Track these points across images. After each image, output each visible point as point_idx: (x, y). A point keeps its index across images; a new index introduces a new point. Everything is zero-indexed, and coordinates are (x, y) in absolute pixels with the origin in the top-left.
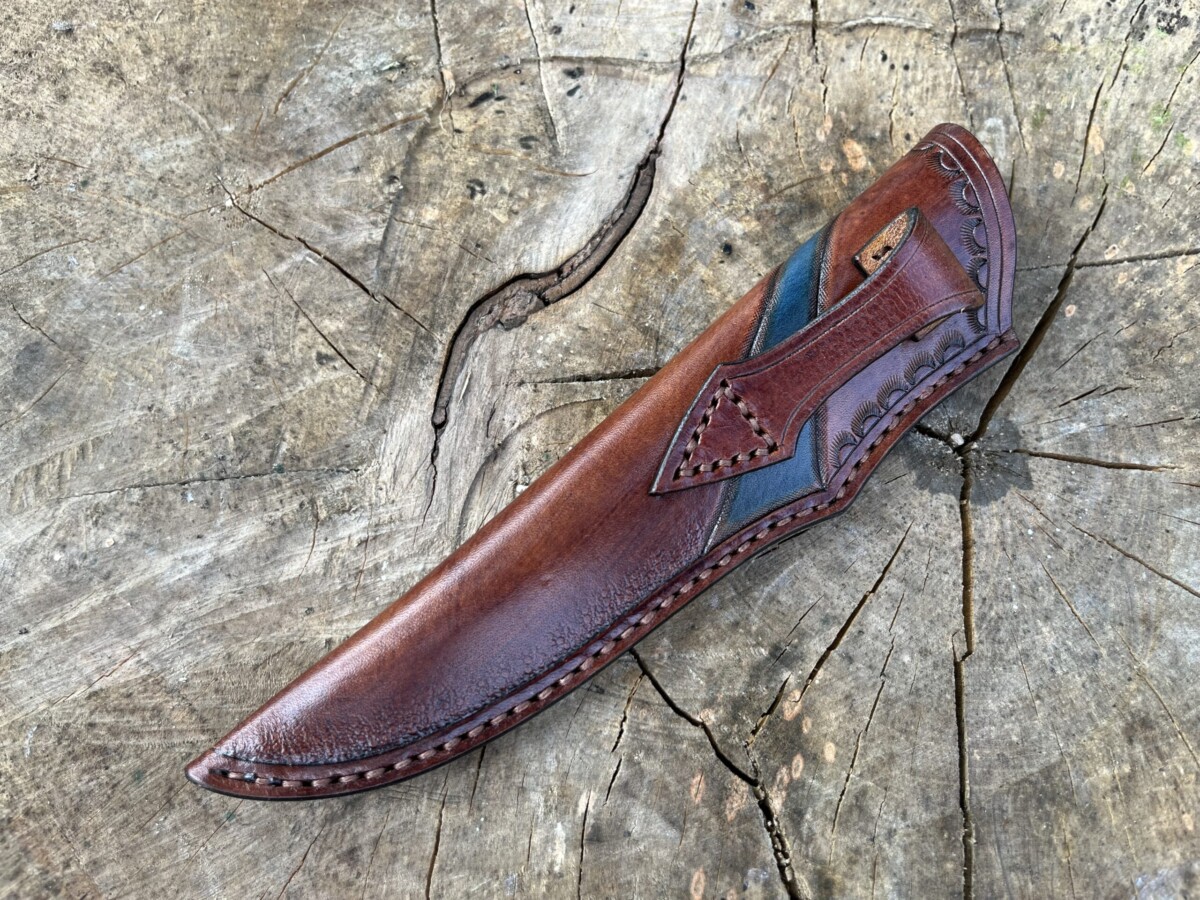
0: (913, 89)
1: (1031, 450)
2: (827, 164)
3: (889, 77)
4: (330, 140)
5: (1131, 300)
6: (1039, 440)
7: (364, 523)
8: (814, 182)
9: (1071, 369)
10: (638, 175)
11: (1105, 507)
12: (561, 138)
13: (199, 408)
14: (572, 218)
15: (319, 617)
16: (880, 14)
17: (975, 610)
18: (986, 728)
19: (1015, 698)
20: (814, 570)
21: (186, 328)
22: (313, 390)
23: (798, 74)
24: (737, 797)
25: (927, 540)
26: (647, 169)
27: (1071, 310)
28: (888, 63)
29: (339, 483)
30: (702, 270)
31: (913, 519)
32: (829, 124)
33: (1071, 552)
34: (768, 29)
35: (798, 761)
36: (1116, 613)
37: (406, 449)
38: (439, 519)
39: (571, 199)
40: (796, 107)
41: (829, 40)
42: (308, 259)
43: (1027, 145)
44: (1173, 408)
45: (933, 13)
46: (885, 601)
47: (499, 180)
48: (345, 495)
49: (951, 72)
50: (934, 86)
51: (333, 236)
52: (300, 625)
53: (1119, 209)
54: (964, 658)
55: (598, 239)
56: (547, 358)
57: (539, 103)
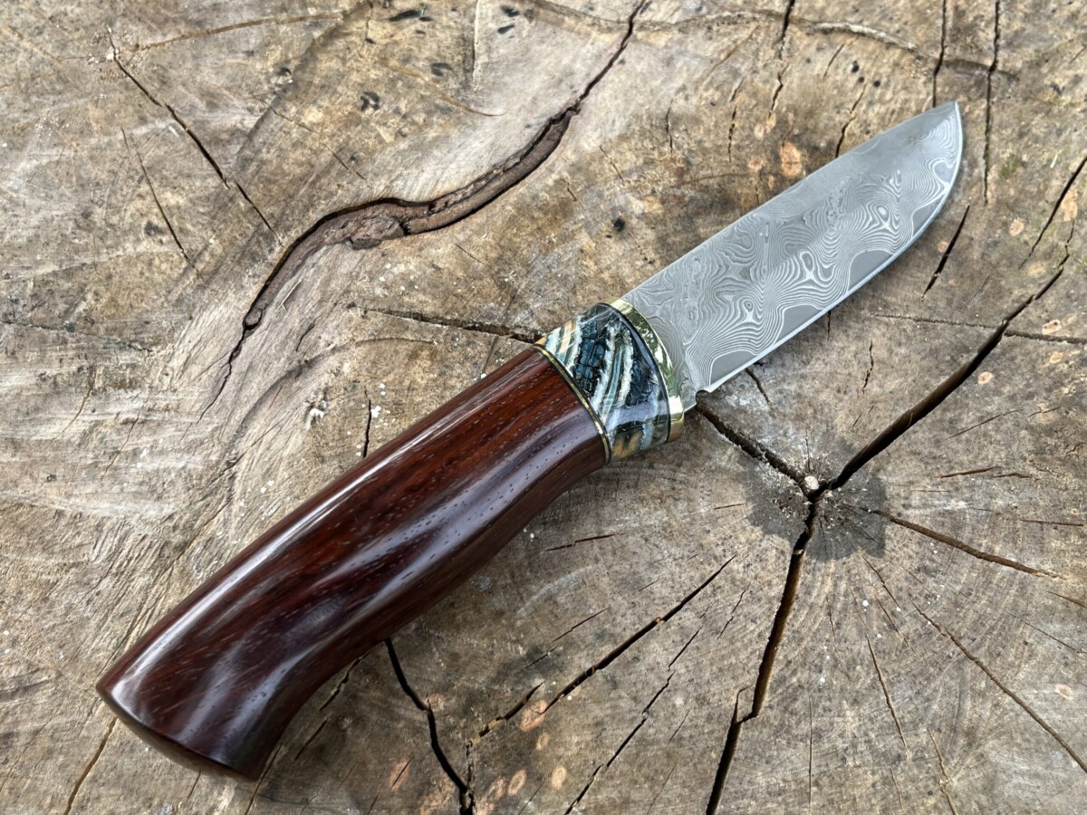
0: (877, 108)
1: (894, 515)
2: (756, 163)
3: (854, 89)
4: (233, 18)
5: (1058, 383)
6: (906, 507)
7: (138, 404)
8: (736, 179)
9: (968, 441)
10: (547, 129)
11: (963, 599)
12: (476, 73)
13: (9, 245)
14: (462, 155)
15: (59, 488)
16: (860, 23)
17: (775, 671)
18: (746, 801)
19: (790, 778)
20: (606, 580)
21: (25, 165)
22: (130, 258)
23: (754, 64)
24: (439, 796)
25: (743, 581)
26: (559, 126)
27: (985, 377)
28: (857, 75)
29: (125, 358)
30: (584, 240)
31: (735, 555)
32: (772, 122)
33: (906, 638)
34: (733, 12)
35: (520, 777)
36: (935, 716)
37: (207, 342)
38: (217, 421)
39: (468, 136)
40: (741, 97)
41: (799, 38)
42: (171, 128)
43: (989, 194)
44: (1073, 511)
45: (920, 34)
46: (674, 632)
47: (397, 99)
48: (128, 371)
49: (925, 100)
50: (902, 109)
51: (204, 112)
52: (37, 491)
53: (1075, 284)
54: (745, 719)
55: (483, 182)
56: (386, 287)
57: (466, 34)
